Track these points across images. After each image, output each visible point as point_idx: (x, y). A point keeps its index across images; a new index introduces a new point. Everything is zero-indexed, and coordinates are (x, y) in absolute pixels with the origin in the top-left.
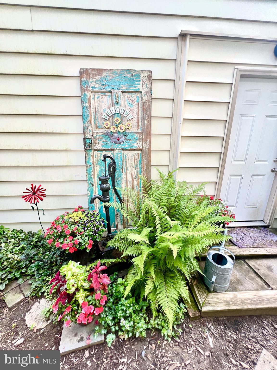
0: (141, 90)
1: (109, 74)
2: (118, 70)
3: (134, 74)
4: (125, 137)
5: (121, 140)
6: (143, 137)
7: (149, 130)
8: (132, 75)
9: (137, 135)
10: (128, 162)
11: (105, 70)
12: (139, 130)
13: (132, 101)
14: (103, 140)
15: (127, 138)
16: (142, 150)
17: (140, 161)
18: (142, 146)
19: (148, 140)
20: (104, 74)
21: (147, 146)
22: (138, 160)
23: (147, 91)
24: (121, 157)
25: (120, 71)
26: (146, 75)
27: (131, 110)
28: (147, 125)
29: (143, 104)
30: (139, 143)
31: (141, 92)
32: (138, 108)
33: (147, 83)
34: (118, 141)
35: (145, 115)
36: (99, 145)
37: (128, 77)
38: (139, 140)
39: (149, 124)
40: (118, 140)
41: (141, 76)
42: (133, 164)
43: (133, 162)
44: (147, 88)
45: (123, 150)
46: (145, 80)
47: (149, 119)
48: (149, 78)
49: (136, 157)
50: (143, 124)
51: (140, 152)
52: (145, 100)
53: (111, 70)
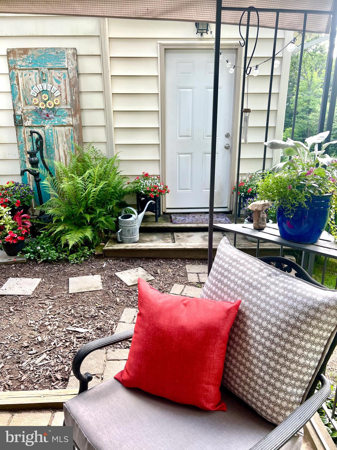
0: (66, 67)
1: (35, 52)
2: (43, 48)
3: (58, 52)
4: (54, 113)
5: (50, 116)
6: (73, 113)
7: (78, 105)
8: (57, 53)
9: (67, 111)
10: (60, 139)
11: (31, 49)
12: (68, 106)
13: (59, 77)
14: (33, 117)
15: (57, 114)
16: (72, 126)
17: (72, 137)
18: (72, 121)
19: (78, 116)
20: (30, 53)
21: (77, 122)
22: (70, 136)
23: (72, 67)
24: (52, 133)
25: (45, 49)
26: (70, 52)
27: (59, 87)
28: (76, 100)
29: (70, 81)
30: (68, 119)
31: (67, 69)
32: (65, 84)
33: (72, 60)
34: (47, 118)
35: (72, 91)
36: (29, 122)
37: (52, 55)
38: (69, 116)
39: (77, 100)
40: (48, 116)
41: (66, 53)
42: (65, 140)
43: (64, 138)
44: (72, 64)
45: (54, 126)
46: (69, 57)
47: (77, 95)
48: (73, 55)
49: (68, 133)
50: (72, 100)
51: (71, 128)
52: (71, 77)
53: (36, 48)
